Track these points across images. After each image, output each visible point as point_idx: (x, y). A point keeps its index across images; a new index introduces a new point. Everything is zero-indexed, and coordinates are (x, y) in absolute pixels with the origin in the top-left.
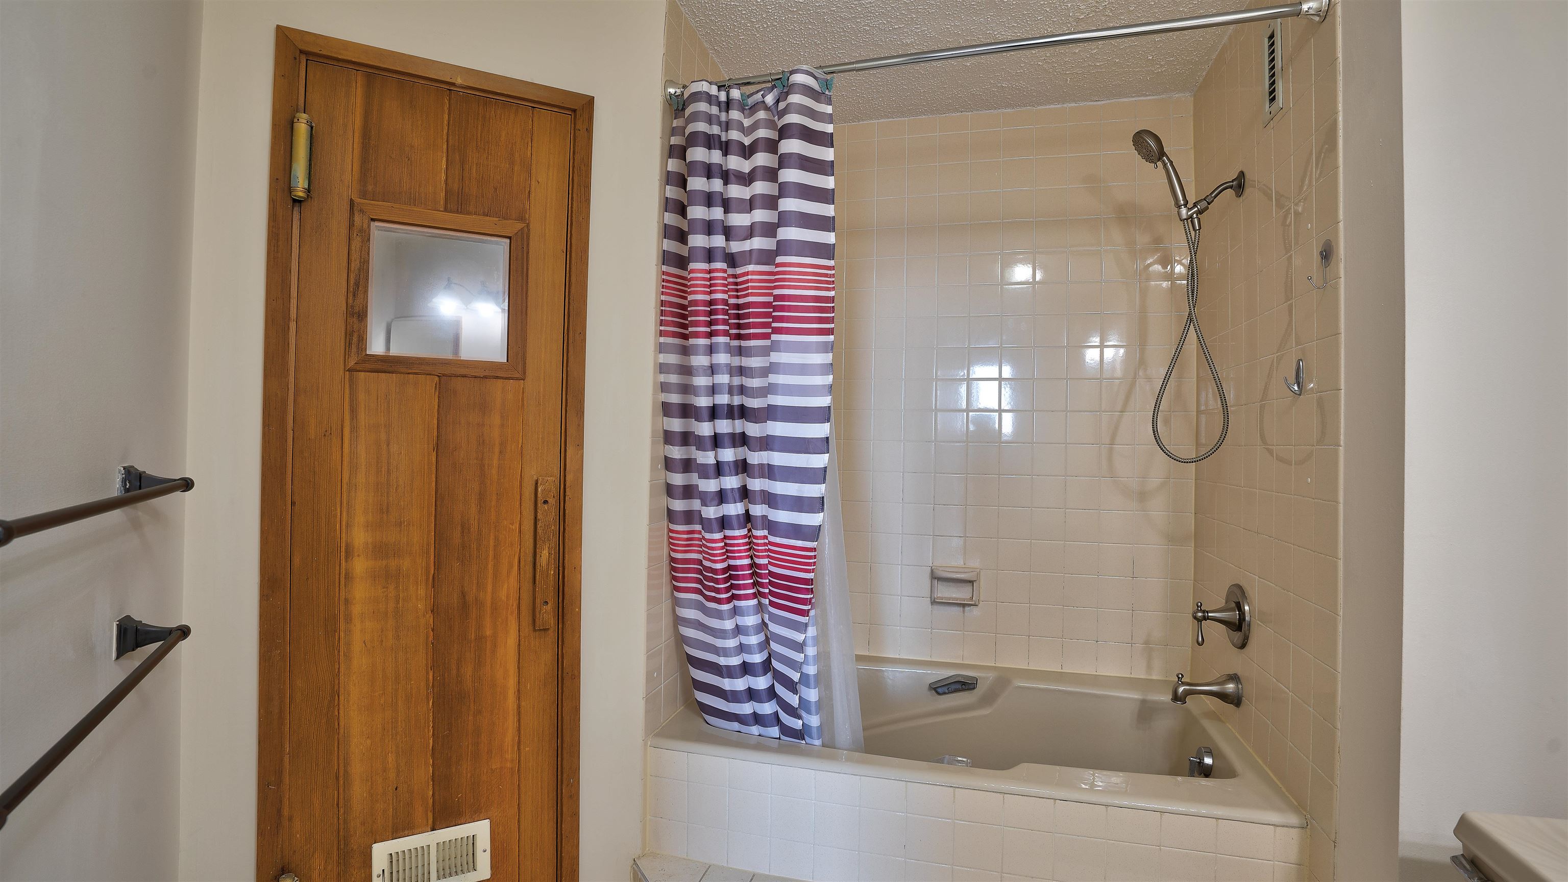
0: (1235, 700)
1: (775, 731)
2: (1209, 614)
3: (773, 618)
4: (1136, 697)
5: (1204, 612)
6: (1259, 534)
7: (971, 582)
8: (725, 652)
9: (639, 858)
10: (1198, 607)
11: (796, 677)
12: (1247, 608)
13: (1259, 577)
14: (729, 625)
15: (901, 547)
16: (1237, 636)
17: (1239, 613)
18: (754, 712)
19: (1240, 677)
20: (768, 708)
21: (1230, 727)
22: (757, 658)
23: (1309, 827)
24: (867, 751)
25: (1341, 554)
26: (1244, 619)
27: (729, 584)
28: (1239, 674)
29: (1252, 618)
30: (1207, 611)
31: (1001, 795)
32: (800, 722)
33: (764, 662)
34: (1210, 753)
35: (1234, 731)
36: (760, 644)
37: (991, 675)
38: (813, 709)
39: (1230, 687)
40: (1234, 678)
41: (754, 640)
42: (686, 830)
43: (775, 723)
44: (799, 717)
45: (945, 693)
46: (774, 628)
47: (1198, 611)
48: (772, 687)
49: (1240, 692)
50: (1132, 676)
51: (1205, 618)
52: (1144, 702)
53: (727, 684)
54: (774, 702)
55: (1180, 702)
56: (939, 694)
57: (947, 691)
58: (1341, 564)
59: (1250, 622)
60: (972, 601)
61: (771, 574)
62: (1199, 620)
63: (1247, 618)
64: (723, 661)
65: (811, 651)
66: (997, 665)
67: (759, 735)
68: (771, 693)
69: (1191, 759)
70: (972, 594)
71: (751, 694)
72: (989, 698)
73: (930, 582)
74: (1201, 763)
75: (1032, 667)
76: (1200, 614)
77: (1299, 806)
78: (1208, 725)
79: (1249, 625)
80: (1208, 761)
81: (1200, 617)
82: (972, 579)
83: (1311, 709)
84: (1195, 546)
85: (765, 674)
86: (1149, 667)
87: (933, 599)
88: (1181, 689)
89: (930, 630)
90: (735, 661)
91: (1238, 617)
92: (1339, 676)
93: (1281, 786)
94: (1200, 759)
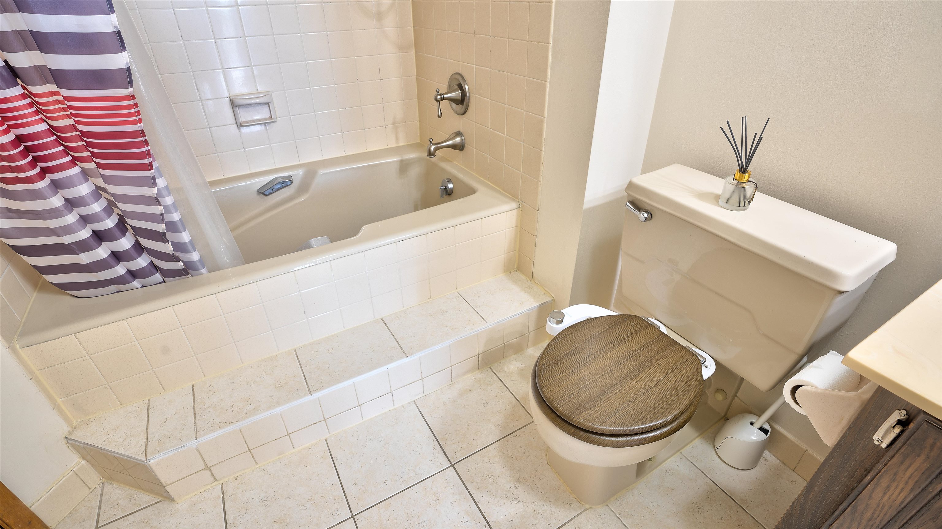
0: (460, 147)
1: (158, 277)
2: (444, 96)
3: (106, 179)
4: (395, 160)
5: (441, 95)
6: (476, 34)
7: (268, 104)
8: (67, 230)
9: (70, 433)
10: (437, 92)
11: (161, 228)
12: (467, 87)
13: (476, 65)
14: (56, 201)
15: (196, 84)
16: (459, 108)
17: (461, 92)
18: (128, 270)
19: (463, 133)
20: (142, 262)
21: (456, 163)
22: (110, 223)
23: (521, 206)
24: (248, 260)
25: (551, 41)
26: (465, 95)
27: (30, 158)
28: (461, 131)
29: (471, 94)
30: (442, 94)
31: (363, 253)
32: (181, 263)
33: (117, 225)
34: (450, 181)
35: (460, 165)
36: (104, 210)
37: (301, 172)
38: (190, 247)
39: (458, 139)
40: (458, 134)
41: (97, 207)
42: (109, 389)
43: (154, 270)
44: (178, 259)
45: (270, 194)
46: (114, 189)
47: (437, 95)
48: (137, 243)
49: (464, 141)
50: (388, 147)
51: (442, 99)
52: (401, 161)
53: (84, 258)
54: (145, 255)
55: (433, 156)
56: (266, 195)
57: (272, 192)
58: (551, 47)
59: (469, 96)
60: (272, 120)
61: (84, 134)
62: (438, 101)
63: (468, 94)
64: (67, 240)
65: (168, 200)
66: (301, 163)
67: (143, 286)
68: (139, 248)
69: (441, 188)
70: (270, 114)
71: (117, 257)
72: (304, 187)
73: (232, 111)
74: (446, 189)
75: (325, 157)
76: (439, 97)
77: (514, 197)
78: (444, 165)
79: (469, 100)
80: (450, 186)
81: (439, 99)
82: (268, 101)
83: (522, 143)
84: (416, 51)
85: (124, 234)
86: (397, 139)
87: (239, 125)
88: (433, 148)
89: (243, 150)
90: (85, 234)
91: (461, 95)
92: (545, 120)
93: (499, 189)
94: (445, 186)
